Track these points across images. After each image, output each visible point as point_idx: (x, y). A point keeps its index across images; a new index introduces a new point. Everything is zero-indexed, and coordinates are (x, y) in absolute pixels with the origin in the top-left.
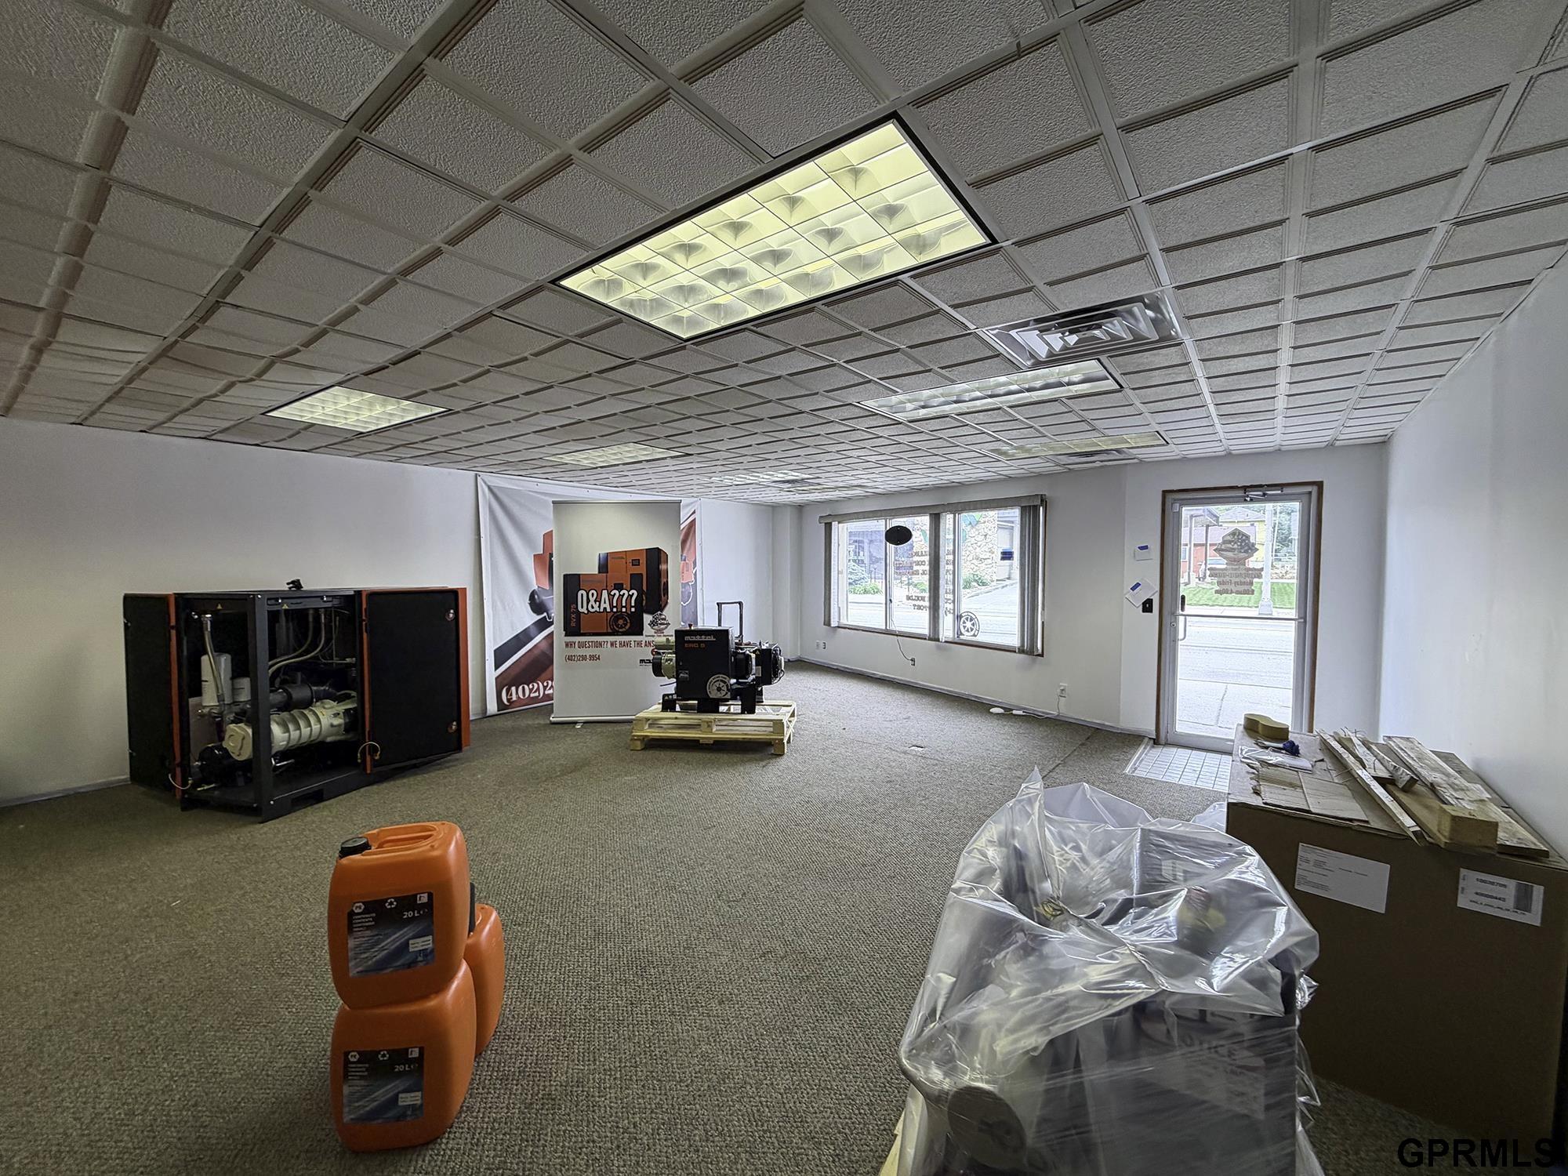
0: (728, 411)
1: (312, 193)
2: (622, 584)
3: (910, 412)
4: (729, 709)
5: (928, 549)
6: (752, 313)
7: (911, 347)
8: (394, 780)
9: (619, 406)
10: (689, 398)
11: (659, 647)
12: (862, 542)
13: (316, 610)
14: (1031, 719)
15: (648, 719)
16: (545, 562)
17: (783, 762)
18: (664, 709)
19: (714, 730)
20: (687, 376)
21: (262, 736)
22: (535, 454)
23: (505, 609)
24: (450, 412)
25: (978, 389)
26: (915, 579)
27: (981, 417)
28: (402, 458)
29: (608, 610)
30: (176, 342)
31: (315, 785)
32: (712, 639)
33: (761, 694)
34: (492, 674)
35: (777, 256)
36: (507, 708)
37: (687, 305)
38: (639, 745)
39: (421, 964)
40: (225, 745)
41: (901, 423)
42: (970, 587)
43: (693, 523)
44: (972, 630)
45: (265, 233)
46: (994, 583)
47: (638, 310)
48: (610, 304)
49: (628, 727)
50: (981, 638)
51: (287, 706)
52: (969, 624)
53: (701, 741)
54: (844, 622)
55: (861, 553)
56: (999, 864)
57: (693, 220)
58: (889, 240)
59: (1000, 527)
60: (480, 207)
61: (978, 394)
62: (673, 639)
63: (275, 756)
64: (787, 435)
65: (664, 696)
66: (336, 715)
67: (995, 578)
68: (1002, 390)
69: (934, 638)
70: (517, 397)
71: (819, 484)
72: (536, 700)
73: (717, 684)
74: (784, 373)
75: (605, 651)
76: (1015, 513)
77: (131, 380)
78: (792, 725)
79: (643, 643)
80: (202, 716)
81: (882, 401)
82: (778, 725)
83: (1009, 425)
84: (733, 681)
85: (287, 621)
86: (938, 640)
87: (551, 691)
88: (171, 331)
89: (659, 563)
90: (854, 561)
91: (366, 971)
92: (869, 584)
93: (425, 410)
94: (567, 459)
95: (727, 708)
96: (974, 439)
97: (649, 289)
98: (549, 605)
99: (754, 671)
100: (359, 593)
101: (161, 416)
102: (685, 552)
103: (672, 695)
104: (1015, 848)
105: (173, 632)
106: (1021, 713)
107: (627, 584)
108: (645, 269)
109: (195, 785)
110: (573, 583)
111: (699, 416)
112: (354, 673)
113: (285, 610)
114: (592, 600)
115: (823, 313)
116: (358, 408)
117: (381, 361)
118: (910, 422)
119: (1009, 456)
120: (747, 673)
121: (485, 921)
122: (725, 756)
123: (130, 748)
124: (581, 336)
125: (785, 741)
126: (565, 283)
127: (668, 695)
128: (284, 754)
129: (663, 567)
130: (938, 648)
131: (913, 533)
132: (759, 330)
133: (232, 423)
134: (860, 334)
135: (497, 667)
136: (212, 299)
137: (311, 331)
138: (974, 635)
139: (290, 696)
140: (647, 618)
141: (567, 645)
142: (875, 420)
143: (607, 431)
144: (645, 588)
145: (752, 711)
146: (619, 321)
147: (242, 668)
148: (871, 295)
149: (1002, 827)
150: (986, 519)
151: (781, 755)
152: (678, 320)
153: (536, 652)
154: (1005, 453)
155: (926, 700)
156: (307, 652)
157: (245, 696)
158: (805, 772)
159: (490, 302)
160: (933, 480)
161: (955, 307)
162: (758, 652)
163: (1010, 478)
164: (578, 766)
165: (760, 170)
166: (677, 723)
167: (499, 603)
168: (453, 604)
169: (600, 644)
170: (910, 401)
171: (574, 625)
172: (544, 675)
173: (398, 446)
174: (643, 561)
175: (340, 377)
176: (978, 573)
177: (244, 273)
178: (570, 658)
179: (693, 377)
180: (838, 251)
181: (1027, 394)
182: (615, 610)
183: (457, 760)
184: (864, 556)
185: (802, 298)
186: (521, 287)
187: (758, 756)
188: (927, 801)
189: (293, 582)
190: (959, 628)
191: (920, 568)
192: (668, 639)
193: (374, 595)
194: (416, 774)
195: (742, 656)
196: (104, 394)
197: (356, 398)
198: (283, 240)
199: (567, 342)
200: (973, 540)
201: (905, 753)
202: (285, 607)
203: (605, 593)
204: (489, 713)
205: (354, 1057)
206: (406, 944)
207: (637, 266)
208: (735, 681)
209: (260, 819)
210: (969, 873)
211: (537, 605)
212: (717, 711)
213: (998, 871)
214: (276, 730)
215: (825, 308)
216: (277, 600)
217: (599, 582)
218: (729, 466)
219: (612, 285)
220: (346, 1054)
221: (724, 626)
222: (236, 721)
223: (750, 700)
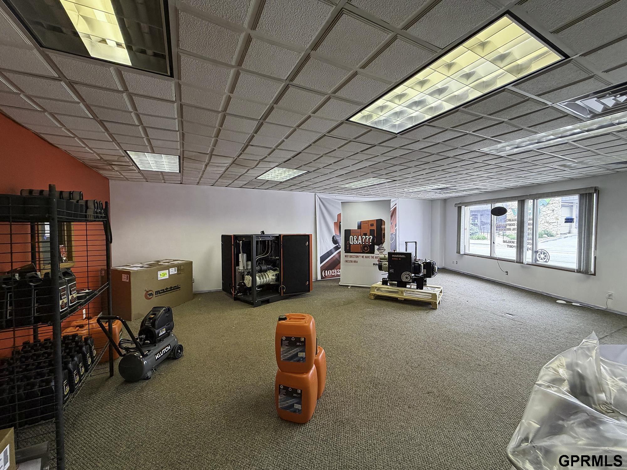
0: (414, 161)
1: (275, 106)
2: (366, 233)
3: (509, 150)
4: (411, 287)
5: (516, 218)
6: (428, 117)
7: (510, 120)
8: (289, 299)
9: (368, 164)
10: (397, 157)
11: (381, 259)
12: (477, 215)
13: (268, 241)
14: (585, 308)
15: (376, 287)
16: (338, 225)
17: (436, 312)
18: (383, 284)
19: (404, 295)
20: (396, 148)
21: (254, 280)
22: (335, 185)
23: (324, 242)
24: (309, 172)
25: (552, 135)
26: (508, 233)
27: (553, 149)
28: (292, 190)
29: (361, 243)
30: (237, 158)
31: (267, 298)
32: (404, 256)
33: (426, 281)
34: (319, 266)
35: (440, 91)
36: (324, 278)
37: (398, 119)
38: (372, 297)
39: (302, 362)
40: (245, 282)
41: (503, 157)
42: (542, 237)
43: (395, 209)
44: (544, 259)
45: (261, 121)
46: (559, 235)
47: (378, 125)
48: (367, 124)
49: (368, 290)
50: (550, 263)
51: (261, 271)
52: (542, 256)
53: (399, 299)
54: (467, 252)
55: (476, 221)
56: (567, 378)
57: (403, 84)
58: (501, 71)
59: (563, 206)
60: (323, 98)
61: (552, 137)
62: (387, 256)
63: (257, 287)
64: (440, 169)
65: (383, 279)
66: (273, 275)
67: (559, 233)
68: (569, 133)
69: (519, 261)
70: (331, 164)
71: (455, 189)
72: (334, 276)
73: (406, 275)
74: (441, 141)
75: (360, 260)
76: (575, 198)
77: (225, 172)
78: (441, 297)
79: (375, 257)
80: (239, 272)
81: (492, 148)
82: (434, 296)
83: (573, 151)
84: (413, 275)
85: (260, 244)
86: (522, 263)
87: (339, 273)
88: (235, 156)
89: (381, 225)
90: (473, 224)
91: (286, 360)
92: (481, 235)
93: (301, 172)
94: (347, 186)
95: (410, 286)
96: (548, 161)
97: (383, 116)
98: (339, 241)
99: (422, 272)
100: (280, 235)
101: (231, 182)
102: (392, 220)
103: (386, 278)
104: (578, 372)
105: (233, 246)
106: (578, 305)
107: (368, 234)
108: (382, 108)
109: (237, 293)
110: (348, 233)
111: (400, 164)
112: (278, 262)
113: (260, 241)
114: (355, 239)
115: (463, 112)
116: (281, 174)
117: (289, 157)
118: (508, 156)
119: (572, 167)
120: (420, 272)
121: (320, 352)
122: (409, 306)
123: (223, 280)
124: (355, 138)
125: (437, 303)
126: (351, 119)
127: (385, 278)
128: (260, 286)
129: (383, 227)
130: (522, 267)
131: (507, 210)
132: (431, 124)
133: (247, 182)
134: (482, 118)
135: (321, 263)
136: (246, 144)
137: (270, 150)
138: (546, 262)
139: (261, 268)
140: (376, 247)
141: (345, 256)
142: (488, 157)
143: (363, 173)
144: (375, 235)
145: (422, 289)
146: (371, 130)
147: (249, 259)
148: (490, 99)
149: (569, 360)
150: (554, 202)
151: (436, 309)
152: (394, 126)
153: (334, 258)
154: (569, 167)
155: (514, 292)
156: (266, 254)
157: (249, 267)
158: (448, 318)
159: (324, 131)
160: (520, 183)
161: (539, 95)
162: (424, 263)
163: (572, 179)
164: (349, 302)
165: (435, 56)
166: (388, 290)
167: (322, 240)
168: (308, 240)
169: (357, 257)
170: (508, 146)
171: (348, 249)
172: (337, 267)
173: (292, 186)
174: (375, 225)
175: (277, 164)
176: (548, 230)
177: (255, 135)
178: (346, 261)
179: (399, 148)
180: (471, 82)
181: (586, 133)
182: (363, 243)
183: (308, 295)
184: (478, 222)
185: (453, 107)
186: (335, 124)
187: (424, 308)
188: (516, 342)
189: (262, 232)
190: (536, 258)
191: (512, 227)
192: (385, 256)
193: (285, 236)
194: (295, 298)
195: (417, 265)
196: (219, 176)
197: (281, 170)
198: (266, 122)
199: (351, 141)
200: (545, 213)
201: (502, 316)
202: (260, 239)
203: (360, 236)
204: (318, 279)
205: (282, 387)
206: (297, 353)
207: (378, 107)
208: (414, 275)
209: (253, 306)
210: (547, 378)
211: (335, 241)
212: (406, 287)
213: (566, 381)
214: (257, 278)
215: (464, 109)
216: (258, 237)
217: (358, 232)
218: (413, 184)
219: (369, 117)
220: (280, 385)
221: (408, 251)
222: (247, 275)
223: (421, 284)
